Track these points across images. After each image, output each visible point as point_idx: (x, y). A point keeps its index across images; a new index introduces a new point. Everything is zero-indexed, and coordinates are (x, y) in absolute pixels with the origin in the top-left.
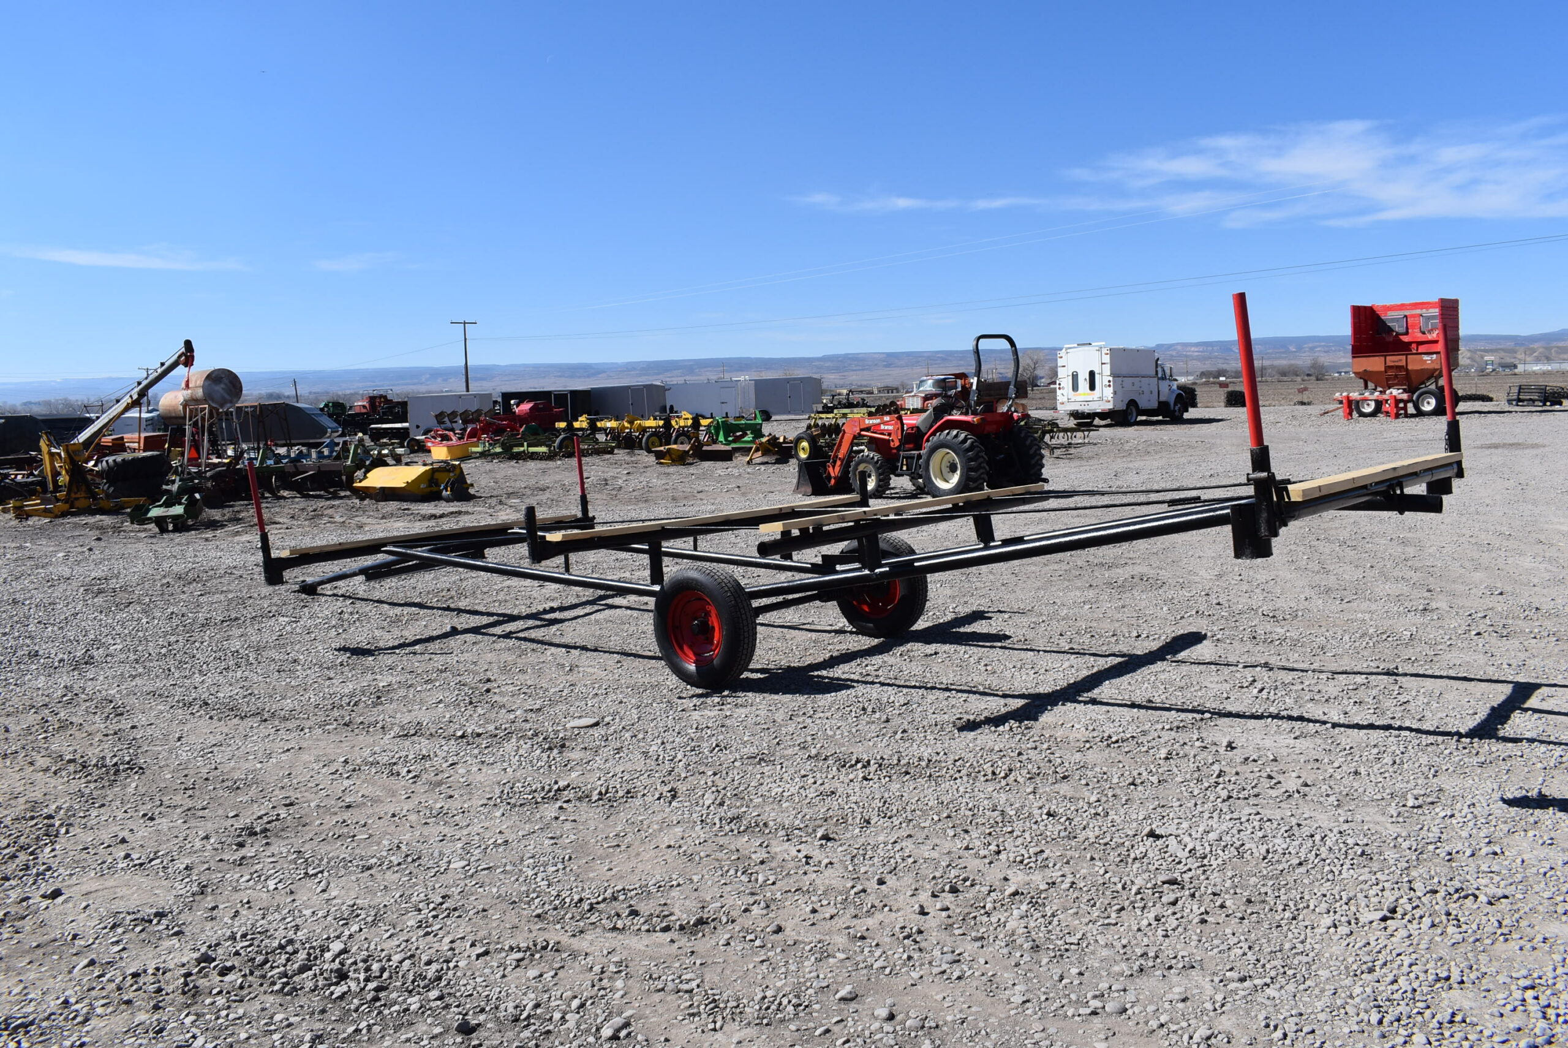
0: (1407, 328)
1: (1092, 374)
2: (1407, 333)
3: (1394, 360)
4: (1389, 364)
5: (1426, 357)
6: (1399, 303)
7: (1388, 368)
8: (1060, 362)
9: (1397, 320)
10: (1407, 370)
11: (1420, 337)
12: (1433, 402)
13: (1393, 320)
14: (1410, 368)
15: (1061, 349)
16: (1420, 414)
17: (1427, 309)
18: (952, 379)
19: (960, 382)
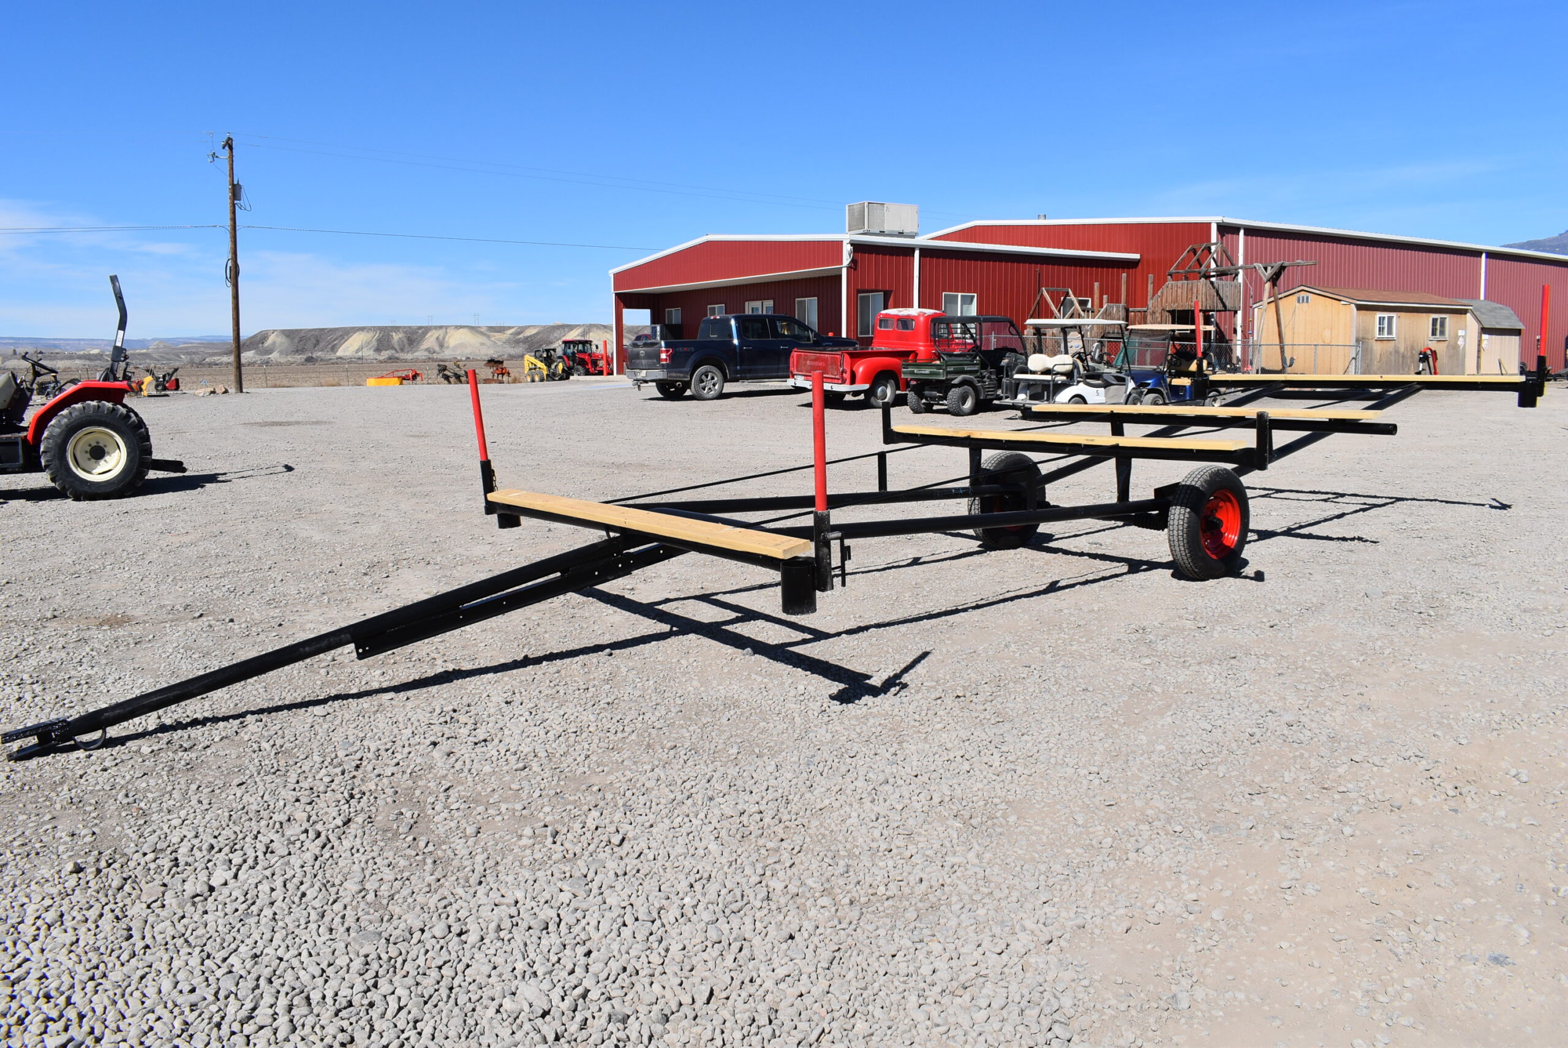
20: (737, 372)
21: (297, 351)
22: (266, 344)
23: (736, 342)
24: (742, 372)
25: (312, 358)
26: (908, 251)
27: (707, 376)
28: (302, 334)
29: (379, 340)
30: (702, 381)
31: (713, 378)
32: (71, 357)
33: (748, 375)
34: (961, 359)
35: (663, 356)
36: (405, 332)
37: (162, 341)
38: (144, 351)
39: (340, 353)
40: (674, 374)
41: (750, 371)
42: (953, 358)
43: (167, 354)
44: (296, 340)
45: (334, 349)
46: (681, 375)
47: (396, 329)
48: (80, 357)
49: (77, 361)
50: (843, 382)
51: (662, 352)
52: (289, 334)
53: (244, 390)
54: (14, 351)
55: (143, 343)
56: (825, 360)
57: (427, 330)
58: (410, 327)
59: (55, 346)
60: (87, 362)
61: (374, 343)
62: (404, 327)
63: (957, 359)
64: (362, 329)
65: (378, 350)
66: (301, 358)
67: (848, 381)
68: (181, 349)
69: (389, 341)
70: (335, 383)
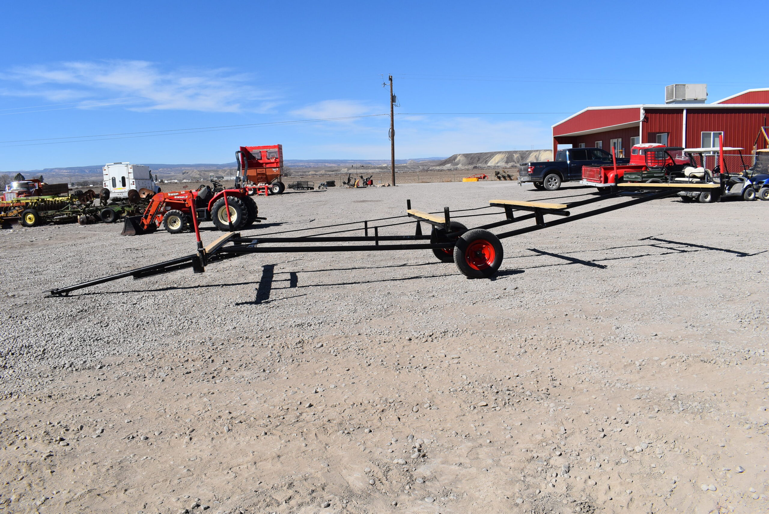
0: (261, 157)
1: (123, 179)
2: (261, 159)
3: (260, 171)
4: (258, 172)
5: (274, 169)
6: (257, 146)
7: (258, 174)
8: (104, 172)
9: (257, 153)
10: (266, 175)
11: (267, 161)
12: (278, 188)
13: (255, 154)
14: (267, 174)
15: (104, 166)
16: (273, 194)
17: (269, 149)
18: (31, 183)
19: (36, 184)
20: (568, 177)
21: (470, 164)
22: (456, 161)
23: (568, 162)
24: (570, 177)
25: (476, 167)
26: (680, 111)
27: (552, 179)
28: (472, 156)
29: (507, 158)
30: (549, 182)
31: (555, 180)
32: (374, 168)
33: (574, 178)
34: (657, 170)
35: (529, 170)
36: (519, 153)
37: (412, 160)
38: (405, 165)
39: (489, 164)
40: (535, 179)
41: (575, 176)
42: (654, 170)
43: (414, 166)
44: (470, 158)
45: (486, 162)
46: (539, 179)
47: (516, 152)
48: (378, 168)
49: (377, 170)
50: (601, 183)
51: (529, 168)
52: (466, 156)
53: (396, 185)
54: (352, 166)
55: (405, 161)
56: (594, 171)
57: (530, 152)
58: (522, 151)
59: (369, 163)
60: (381, 170)
61: (505, 159)
62: (520, 151)
63: (655, 170)
64: (500, 153)
65: (507, 162)
66: (471, 167)
67: (603, 182)
68: (421, 163)
69: (512, 158)
70: (449, 180)
